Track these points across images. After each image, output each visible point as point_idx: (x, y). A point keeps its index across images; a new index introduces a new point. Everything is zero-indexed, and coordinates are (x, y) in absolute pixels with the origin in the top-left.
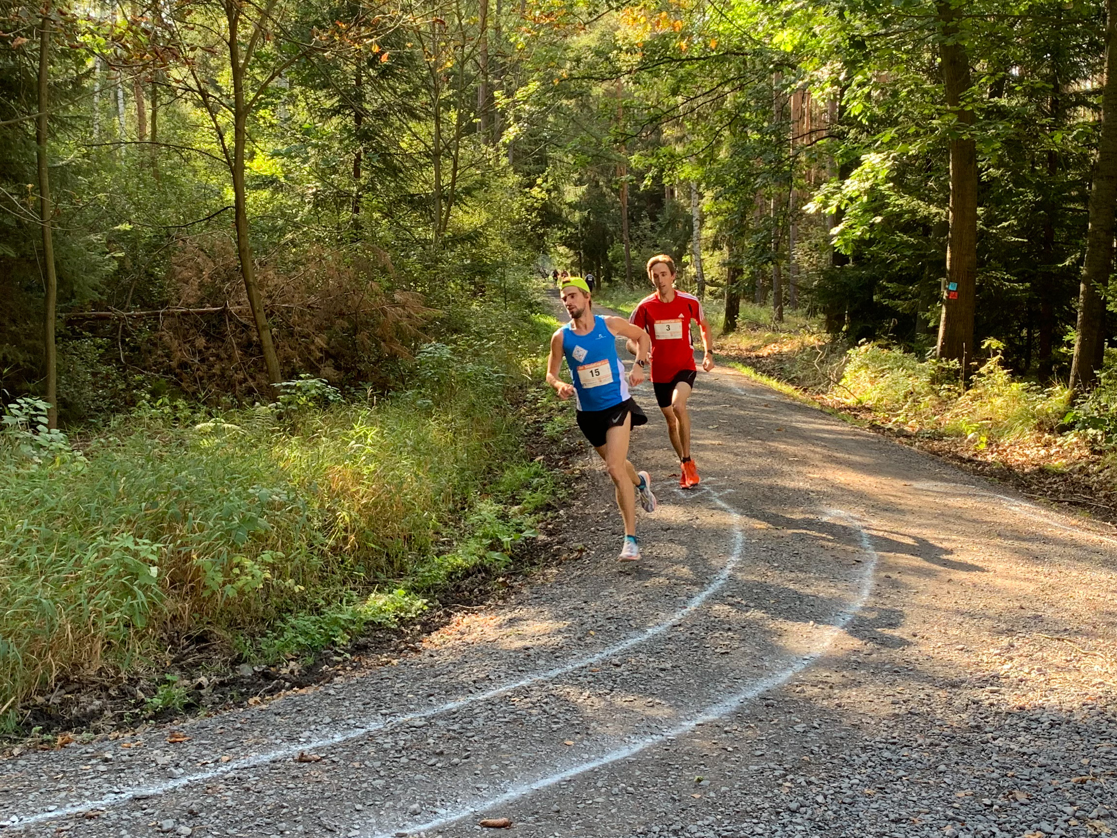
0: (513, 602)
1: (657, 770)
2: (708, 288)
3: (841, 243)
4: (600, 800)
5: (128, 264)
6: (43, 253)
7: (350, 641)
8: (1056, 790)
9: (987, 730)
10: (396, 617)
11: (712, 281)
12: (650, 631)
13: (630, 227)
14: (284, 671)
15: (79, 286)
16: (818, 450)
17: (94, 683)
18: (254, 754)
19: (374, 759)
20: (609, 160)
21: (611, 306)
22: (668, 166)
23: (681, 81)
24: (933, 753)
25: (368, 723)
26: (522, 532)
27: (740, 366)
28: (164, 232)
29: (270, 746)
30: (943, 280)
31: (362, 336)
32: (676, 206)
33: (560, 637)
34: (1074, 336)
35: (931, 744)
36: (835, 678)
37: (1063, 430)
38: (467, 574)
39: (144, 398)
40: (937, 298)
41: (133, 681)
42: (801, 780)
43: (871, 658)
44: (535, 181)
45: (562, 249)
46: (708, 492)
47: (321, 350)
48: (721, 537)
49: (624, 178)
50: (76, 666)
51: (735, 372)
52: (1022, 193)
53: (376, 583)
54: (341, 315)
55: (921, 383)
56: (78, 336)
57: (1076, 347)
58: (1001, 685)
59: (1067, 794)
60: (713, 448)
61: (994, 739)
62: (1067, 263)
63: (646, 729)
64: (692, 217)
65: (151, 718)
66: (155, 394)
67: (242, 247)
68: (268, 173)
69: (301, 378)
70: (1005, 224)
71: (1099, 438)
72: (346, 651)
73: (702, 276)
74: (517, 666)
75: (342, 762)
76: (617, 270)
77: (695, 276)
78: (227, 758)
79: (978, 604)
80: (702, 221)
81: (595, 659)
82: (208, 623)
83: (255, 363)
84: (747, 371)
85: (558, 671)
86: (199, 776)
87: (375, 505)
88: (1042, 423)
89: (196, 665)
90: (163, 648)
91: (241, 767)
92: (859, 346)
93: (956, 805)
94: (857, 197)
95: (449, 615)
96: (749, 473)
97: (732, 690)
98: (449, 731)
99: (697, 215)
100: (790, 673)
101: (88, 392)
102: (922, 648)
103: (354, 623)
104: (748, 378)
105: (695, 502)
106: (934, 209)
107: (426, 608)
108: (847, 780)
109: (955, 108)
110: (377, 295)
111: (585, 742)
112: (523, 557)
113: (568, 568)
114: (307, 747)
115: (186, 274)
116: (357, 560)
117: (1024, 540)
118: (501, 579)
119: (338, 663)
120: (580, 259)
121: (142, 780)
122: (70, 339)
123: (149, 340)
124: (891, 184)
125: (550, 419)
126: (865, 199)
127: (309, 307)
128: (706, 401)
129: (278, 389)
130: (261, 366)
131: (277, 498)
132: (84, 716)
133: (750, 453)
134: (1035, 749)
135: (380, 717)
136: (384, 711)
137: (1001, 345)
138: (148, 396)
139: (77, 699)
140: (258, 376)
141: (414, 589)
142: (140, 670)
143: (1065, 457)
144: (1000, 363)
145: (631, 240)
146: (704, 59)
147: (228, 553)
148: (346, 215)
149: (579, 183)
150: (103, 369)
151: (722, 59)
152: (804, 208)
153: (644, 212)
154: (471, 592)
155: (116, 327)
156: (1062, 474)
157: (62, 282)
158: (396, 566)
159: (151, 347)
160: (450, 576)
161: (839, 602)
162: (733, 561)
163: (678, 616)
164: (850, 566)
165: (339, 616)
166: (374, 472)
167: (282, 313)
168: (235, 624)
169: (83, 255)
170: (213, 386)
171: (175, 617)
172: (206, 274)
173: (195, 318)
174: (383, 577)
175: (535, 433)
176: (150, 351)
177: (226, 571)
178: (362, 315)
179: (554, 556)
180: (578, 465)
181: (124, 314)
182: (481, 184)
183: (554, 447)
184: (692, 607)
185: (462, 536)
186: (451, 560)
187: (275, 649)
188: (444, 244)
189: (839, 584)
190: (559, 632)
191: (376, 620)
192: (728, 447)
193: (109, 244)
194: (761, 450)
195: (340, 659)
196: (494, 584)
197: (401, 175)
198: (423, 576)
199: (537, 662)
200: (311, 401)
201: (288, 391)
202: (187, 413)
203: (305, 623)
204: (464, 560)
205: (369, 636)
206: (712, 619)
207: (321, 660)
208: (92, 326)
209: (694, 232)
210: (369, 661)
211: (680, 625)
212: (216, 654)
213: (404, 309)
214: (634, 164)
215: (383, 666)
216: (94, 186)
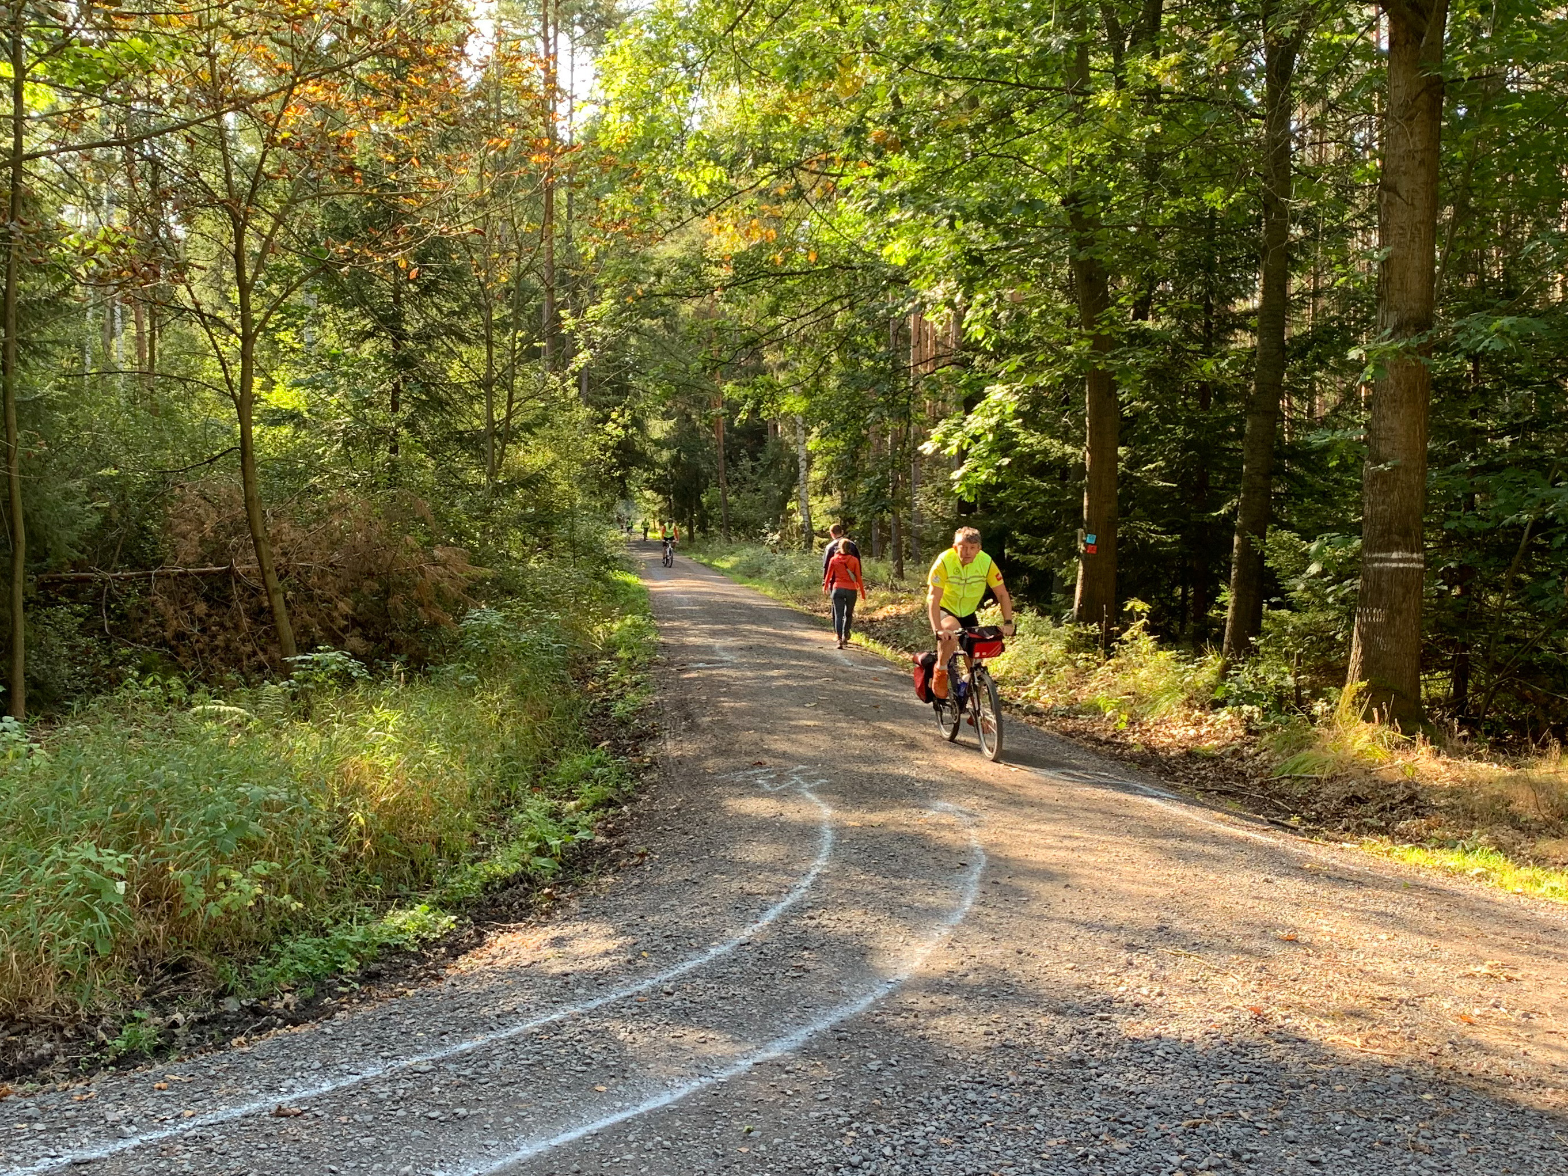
0: (559, 918)
1: (701, 1119)
2: (817, 539)
3: (963, 488)
4: (630, 1157)
5: (116, 515)
6: (9, 505)
7: (360, 967)
8: (1163, 1136)
9: (1091, 1064)
10: (417, 937)
12: (713, 951)
13: (727, 468)
14: (278, 1005)
15: (54, 543)
16: (931, 731)
17: (45, 1021)
18: (223, 1108)
19: (366, 1112)
20: (703, 390)
21: (705, 561)
22: (766, 397)
23: (780, 298)
24: (1026, 1093)
25: (364, 1069)
26: (576, 832)
28: (159, 477)
29: (244, 1098)
30: (1080, 531)
31: (396, 601)
32: (781, 444)
33: (606, 960)
34: (1227, 596)
35: (1025, 1083)
36: (923, 1004)
37: (1217, 705)
38: (507, 884)
39: (131, 676)
40: (1074, 552)
41: (94, 1020)
42: (869, 1129)
43: (966, 980)
44: (609, 415)
45: (649, 494)
46: (798, 783)
47: (346, 617)
48: (807, 836)
49: (712, 412)
50: (24, 1002)
52: (1170, 430)
53: (395, 897)
54: (370, 574)
55: (1055, 650)
56: (53, 603)
57: (1230, 610)
58: (1114, 1010)
59: (1176, 1141)
61: (1099, 1076)
62: (1222, 512)
63: (695, 1071)
64: (798, 456)
65: (112, 1064)
66: (144, 671)
67: (251, 494)
68: (289, 407)
69: (319, 651)
70: (1151, 466)
71: (1256, 715)
72: (354, 980)
73: (810, 525)
74: (552, 996)
75: (327, 1116)
76: (712, 518)
77: (803, 526)
78: (191, 1113)
79: (1097, 913)
80: (810, 462)
81: (644, 986)
82: (188, 948)
83: (266, 632)
85: (599, 1002)
86: (155, 1135)
87: (396, 803)
88: (1191, 698)
89: (171, 999)
90: (132, 978)
91: (206, 1123)
93: (1044, 1156)
94: (982, 435)
95: (480, 935)
96: (847, 759)
97: (801, 1022)
98: (459, 1076)
99: (803, 455)
100: (871, 999)
101: (64, 669)
102: (1028, 968)
103: (366, 946)
104: (858, 646)
105: (782, 795)
106: (1069, 449)
107: (453, 926)
108: (922, 1128)
109: (1091, 332)
110: (413, 551)
111: (620, 1088)
112: (574, 864)
113: (626, 875)
114: (288, 1098)
115: (185, 527)
116: (374, 869)
117: (1157, 837)
118: (547, 890)
119: (343, 994)
120: (670, 506)
121: (85, 1140)
122: (44, 606)
123: (139, 607)
124: (1020, 421)
125: (621, 696)
126: (991, 437)
128: (805, 674)
129: (292, 663)
130: (273, 636)
131: (276, 797)
132: (32, 1062)
133: (850, 735)
134: (1144, 1087)
135: (380, 1061)
136: (385, 1054)
137: (1146, 607)
138: (136, 674)
139: (24, 1042)
140: (271, 648)
141: (440, 903)
142: (103, 1005)
143: (1217, 738)
144: (1145, 628)
145: (728, 483)
146: (806, 273)
147: (213, 864)
148: (383, 454)
149: (666, 416)
150: (83, 641)
151: (830, 272)
152: (920, 448)
153: (743, 451)
154: (510, 906)
155: (99, 594)
156: (1212, 758)
157: (32, 537)
158: (422, 876)
159: (141, 614)
160: (485, 887)
161: (936, 913)
162: (820, 864)
163: (747, 932)
164: (953, 870)
165: (348, 937)
166: (397, 763)
167: (299, 573)
168: (222, 949)
169: (59, 506)
170: (215, 661)
171: (147, 942)
172: (208, 527)
173: (195, 580)
174: (405, 890)
175: (602, 714)
176: (141, 620)
177: (209, 886)
178: (396, 575)
179: (611, 862)
180: (649, 752)
181: (109, 576)
182: (543, 420)
183: (623, 730)
184: (765, 922)
185: (506, 838)
186: (488, 869)
187: (268, 978)
188: (498, 490)
189: (939, 892)
190: (607, 954)
191: (393, 942)
192: (826, 729)
193: (92, 490)
194: (863, 732)
195: (345, 990)
196: (538, 896)
197: (448, 409)
198: (452, 889)
199: (576, 991)
200: (331, 678)
201: (304, 666)
202: (183, 693)
203: (306, 947)
204: (503, 868)
205: (383, 961)
206: (787, 935)
207: (323, 991)
208: (70, 591)
209: (801, 474)
210: (380, 992)
211: (749, 943)
212: (196, 986)
213: (446, 568)
214: (726, 395)
215: (396, 997)
216: (76, 423)
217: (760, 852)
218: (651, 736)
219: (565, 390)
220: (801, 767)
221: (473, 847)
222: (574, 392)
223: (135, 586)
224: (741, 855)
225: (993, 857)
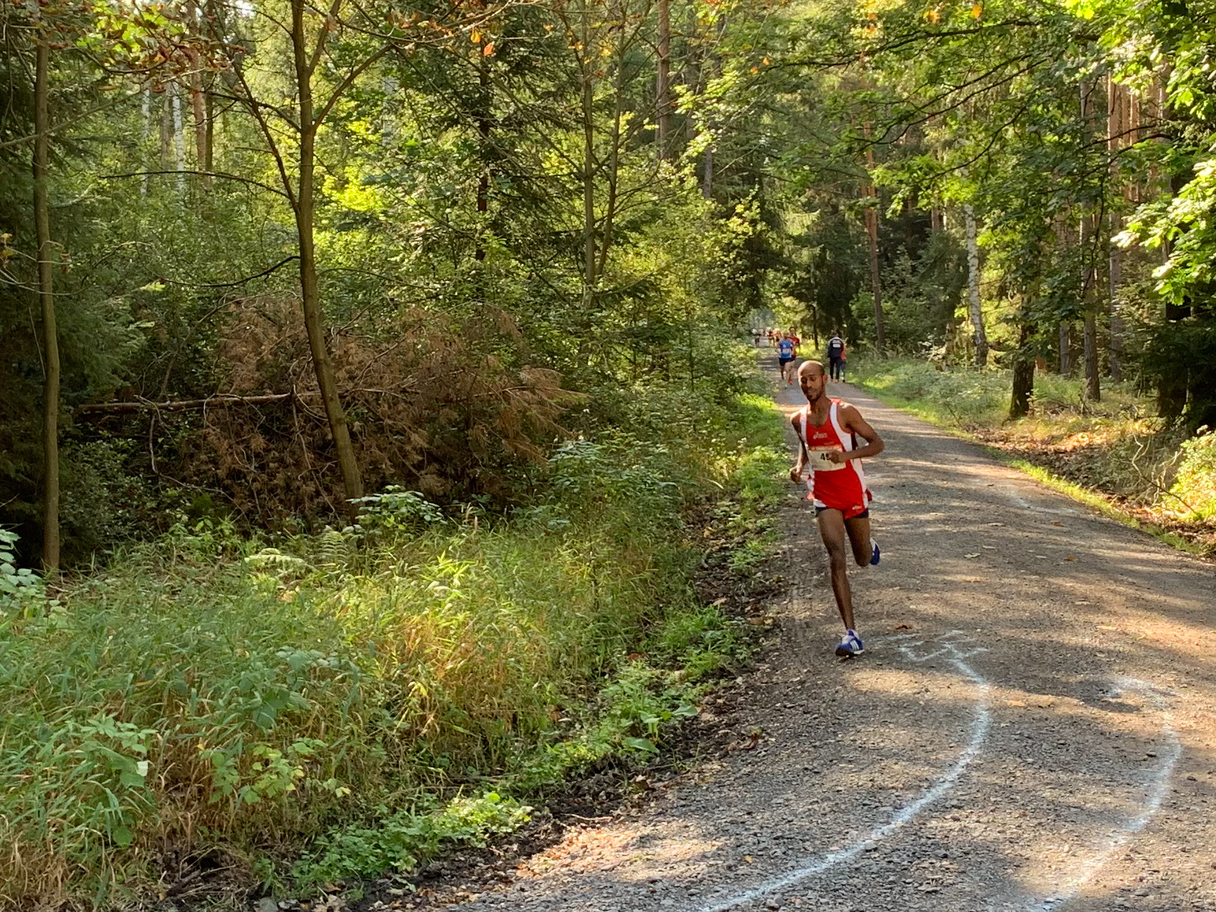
0: (652, 811)
2: (992, 353)
3: (1169, 288)
5: (164, 336)
6: (41, 324)
7: (418, 865)
10: (486, 831)
11: (999, 343)
12: (831, 857)
13: (881, 268)
14: (320, 909)
15: (92, 369)
16: (1122, 589)
20: (851, 176)
21: (855, 380)
22: (926, 183)
23: (942, 63)
26: (678, 708)
27: (1028, 466)
28: (212, 291)
31: (477, 432)
32: (946, 239)
33: (703, 865)
38: (594, 769)
39: (180, 520)
43: (1145, 901)
44: (733, 208)
45: (788, 301)
46: (950, 652)
47: (421, 451)
48: (957, 718)
49: (861, 201)
50: (29, 901)
51: (1021, 475)
53: (462, 782)
54: (448, 401)
56: (95, 437)
60: (966, 587)
64: (967, 253)
66: (195, 514)
67: (310, 310)
68: (362, 209)
69: (389, 492)
72: (410, 881)
73: (983, 337)
76: (864, 330)
77: (974, 337)
80: (982, 257)
81: (745, 899)
82: (221, 839)
83: (330, 469)
84: (1037, 474)
87: (464, 672)
89: (199, 899)
90: (156, 874)
92: (1199, 436)
94: (1192, 222)
95: (559, 830)
96: (1013, 624)
99: (974, 251)
101: (104, 513)
103: (425, 840)
104: (1037, 483)
105: (930, 667)
107: (527, 819)
110: (496, 373)
112: (675, 747)
113: (734, 763)
115: (241, 350)
116: (439, 747)
118: (640, 778)
119: (398, 897)
120: (814, 315)
122: (84, 440)
123: (188, 442)
125: (741, 544)
126: (1203, 225)
127: (404, 391)
128: (969, 517)
129: (357, 505)
130: (338, 474)
133: (1019, 593)
138: (185, 518)
140: (337, 489)
142: (122, 906)
145: (884, 288)
146: (974, 32)
147: (247, 742)
148: (468, 261)
149: (809, 207)
150: (126, 481)
151: (1002, 30)
152: (1113, 240)
153: (901, 248)
154: (596, 796)
155: (145, 424)
157: (68, 362)
158: (494, 758)
159: (193, 450)
160: (567, 772)
161: (1113, 817)
162: (970, 753)
163: (875, 835)
164: (1138, 763)
165: (404, 830)
166: (464, 624)
167: (366, 401)
168: (260, 841)
169: (97, 325)
170: (274, 504)
171: (174, 831)
172: (265, 348)
173: (251, 410)
174: (475, 774)
175: (719, 566)
176: (192, 456)
177: (243, 766)
178: (477, 402)
179: (719, 744)
180: (772, 611)
181: (155, 405)
182: (654, 216)
183: (743, 586)
184: (898, 822)
185: (596, 714)
186: (571, 750)
187: (311, 877)
188: (598, 300)
189: (1118, 792)
190: (704, 857)
191: (456, 836)
192: (989, 585)
193: (135, 310)
194: (1036, 590)
195: (400, 892)
196: (629, 784)
197: (543, 206)
198: (529, 773)
199: (663, 902)
200: (401, 522)
201: (370, 509)
202: (236, 540)
203: (357, 840)
204: (590, 750)
205: (445, 859)
206: (923, 840)
207: (373, 893)
208: (112, 423)
209: (971, 275)
210: (439, 896)
211: (875, 849)
212: (228, 884)
213: (534, 393)
214: (876, 181)
215: (457, 903)
216: (120, 231)
217: (898, 736)
218: (775, 592)
219: (682, 181)
220: (955, 632)
221: (555, 725)
222: (692, 181)
223: (185, 417)
224: (874, 741)
225: (1189, 749)
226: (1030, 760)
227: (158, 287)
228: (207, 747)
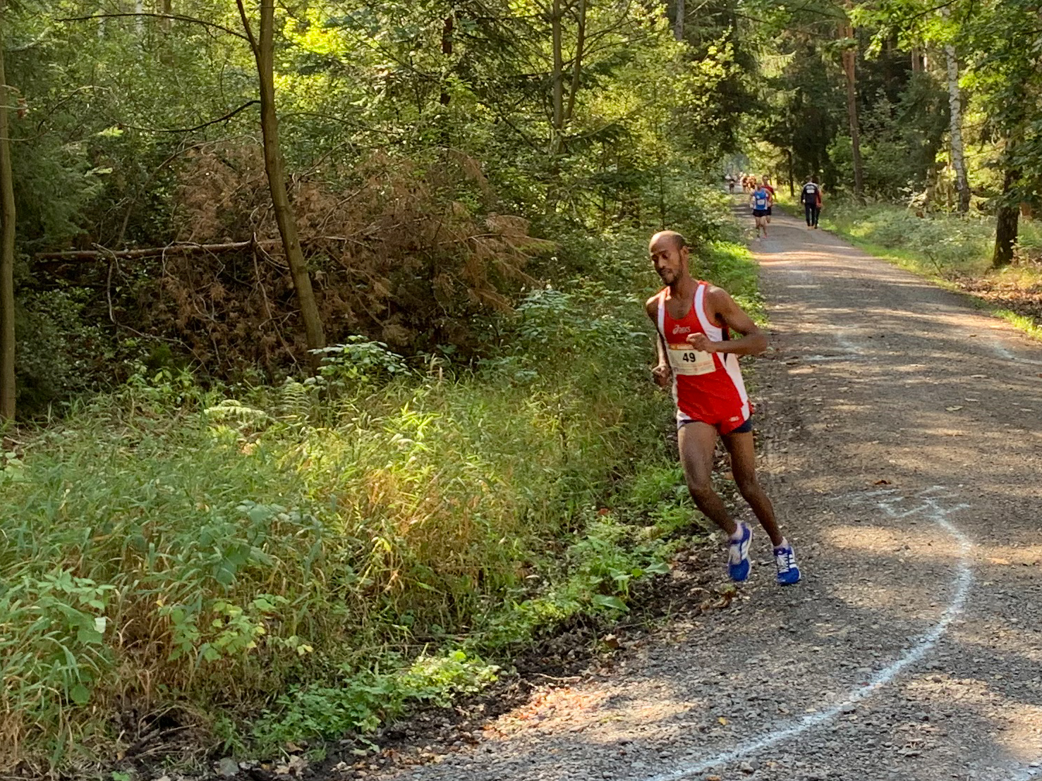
0: (622, 671)
2: (975, 199)
5: (122, 183)
7: (382, 725)
10: (452, 690)
11: (982, 189)
12: (807, 719)
13: (859, 111)
14: (283, 769)
15: (49, 216)
20: (828, 16)
21: (833, 228)
22: (905, 23)
26: (649, 565)
27: (1012, 316)
28: (171, 137)
31: (442, 280)
32: (927, 81)
33: (675, 726)
38: (562, 627)
39: (138, 371)
44: (706, 50)
45: (763, 146)
46: (931, 509)
47: (384, 300)
48: (938, 576)
49: (839, 43)
51: (1004, 325)
53: (428, 640)
54: (412, 249)
56: (49, 286)
60: (948, 441)
64: (949, 95)
66: (153, 365)
67: (271, 156)
68: (324, 52)
69: (351, 342)
72: (374, 741)
73: (965, 182)
74: (603, 770)
76: (841, 175)
77: (955, 182)
80: (964, 101)
81: (718, 761)
82: (180, 698)
83: (291, 318)
84: (1021, 324)
87: (429, 527)
89: (158, 758)
90: (114, 732)
95: (527, 690)
96: (998, 479)
99: (955, 94)
101: (61, 364)
103: (389, 699)
104: (1022, 334)
105: (908, 524)
107: (494, 678)
110: (461, 220)
112: (645, 604)
113: (708, 620)
115: (200, 196)
116: (403, 605)
118: (610, 637)
119: (361, 757)
120: (790, 160)
122: (38, 289)
123: (147, 291)
127: (367, 239)
128: (951, 369)
129: (319, 356)
130: (300, 324)
131: (286, 517)
133: (1003, 448)
138: (144, 368)
140: (297, 339)
141: (481, 650)
142: (79, 766)
145: (862, 132)
147: (207, 598)
148: (433, 106)
149: (784, 48)
150: (84, 331)
153: (880, 90)
154: (564, 655)
155: (103, 274)
157: (22, 206)
158: (460, 616)
159: (151, 299)
160: (535, 631)
162: (952, 613)
163: (854, 697)
165: (367, 689)
166: (429, 478)
167: (329, 248)
168: (220, 700)
169: (54, 172)
170: (235, 354)
171: (132, 689)
172: (226, 194)
173: (211, 258)
174: (441, 632)
176: (150, 305)
177: (203, 623)
178: (441, 249)
179: (691, 603)
181: (114, 254)
182: (624, 58)
184: (877, 684)
185: (565, 571)
186: (539, 608)
187: (271, 737)
188: (567, 145)
190: (676, 718)
191: (421, 696)
192: (971, 439)
193: (92, 156)
194: (1020, 444)
195: (363, 752)
196: (599, 643)
197: (510, 48)
198: (496, 632)
199: (634, 764)
200: (364, 373)
201: (333, 359)
202: (196, 391)
203: (319, 699)
204: (558, 608)
205: (410, 719)
206: (903, 702)
207: (336, 753)
208: (69, 272)
209: (953, 118)
210: (403, 757)
211: (853, 712)
212: (188, 744)
213: (500, 241)
214: (854, 21)
215: (422, 764)
216: (77, 76)
217: (877, 595)
219: (653, 22)
221: (522, 581)
222: (663, 23)
223: (143, 265)
224: (852, 598)
226: (1014, 620)
227: (115, 132)
228: (166, 603)
